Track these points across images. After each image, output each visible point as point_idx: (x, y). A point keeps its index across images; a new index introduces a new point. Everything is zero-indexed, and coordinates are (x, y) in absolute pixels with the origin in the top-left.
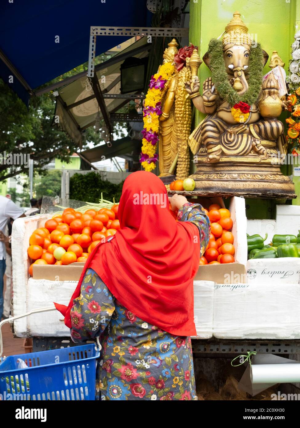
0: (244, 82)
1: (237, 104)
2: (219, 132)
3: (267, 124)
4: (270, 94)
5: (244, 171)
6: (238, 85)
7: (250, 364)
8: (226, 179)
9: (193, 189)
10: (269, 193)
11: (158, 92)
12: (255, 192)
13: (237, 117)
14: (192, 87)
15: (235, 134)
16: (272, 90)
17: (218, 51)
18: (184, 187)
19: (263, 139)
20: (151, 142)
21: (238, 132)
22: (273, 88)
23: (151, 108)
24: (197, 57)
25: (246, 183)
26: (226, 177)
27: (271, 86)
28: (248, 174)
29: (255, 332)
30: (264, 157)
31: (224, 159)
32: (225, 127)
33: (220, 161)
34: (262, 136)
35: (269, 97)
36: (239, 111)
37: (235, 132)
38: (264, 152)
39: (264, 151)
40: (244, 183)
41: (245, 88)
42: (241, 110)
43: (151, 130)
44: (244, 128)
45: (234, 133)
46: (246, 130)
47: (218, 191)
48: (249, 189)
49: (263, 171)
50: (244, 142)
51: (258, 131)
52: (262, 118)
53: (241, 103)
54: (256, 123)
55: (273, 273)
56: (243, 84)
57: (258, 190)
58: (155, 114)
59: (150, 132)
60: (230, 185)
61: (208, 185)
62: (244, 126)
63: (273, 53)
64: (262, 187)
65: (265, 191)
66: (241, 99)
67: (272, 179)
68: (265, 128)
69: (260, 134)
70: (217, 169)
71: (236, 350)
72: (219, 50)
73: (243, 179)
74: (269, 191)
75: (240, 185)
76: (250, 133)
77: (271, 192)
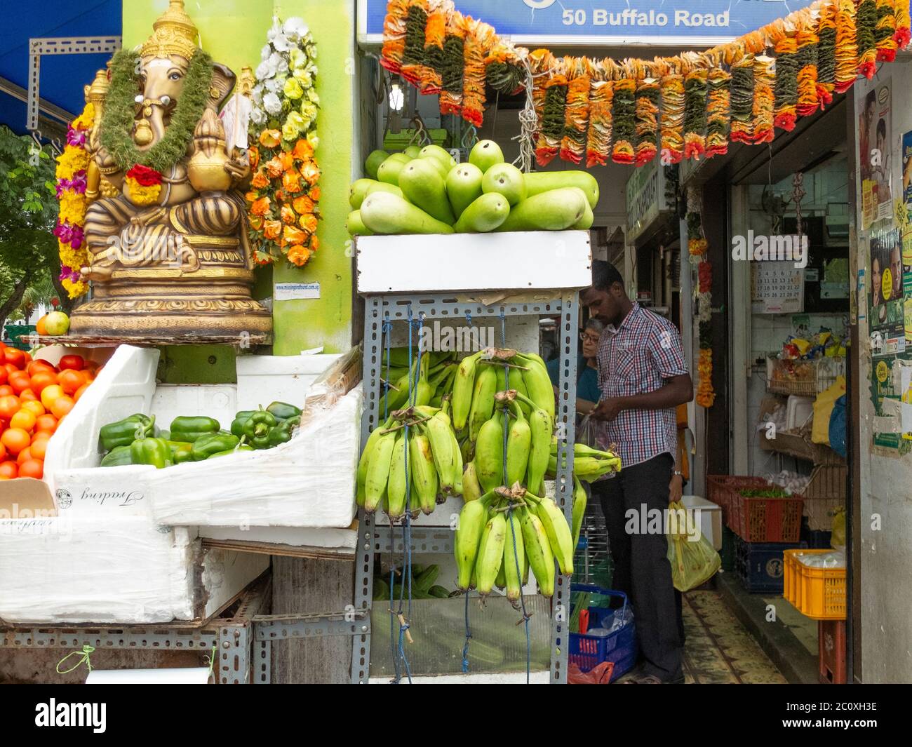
0: (155, 127)
2: (115, 222)
3: (210, 205)
4: (201, 147)
5: (154, 294)
6: (143, 134)
7: (90, 668)
8: (112, 312)
10: (190, 337)
11: (77, 150)
12: (160, 334)
13: (132, 194)
14: (92, 140)
15: (142, 225)
16: (205, 140)
17: (124, 72)
19: (193, 233)
20: (70, 243)
21: (147, 221)
22: (208, 136)
23: (64, 182)
24: (101, 85)
25: (144, 318)
26: (115, 307)
27: (202, 133)
28: (152, 301)
29: (71, 610)
30: (188, 268)
31: (118, 274)
33: (113, 277)
34: (190, 227)
35: (201, 152)
36: (135, 182)
37: (141, 222)
38: (189, 258)
39: (190, 255)
40: (140, 319)
41: (155, 138)
42: (138, 180)
43: (67, 221)
44: (158, 213)
45: (138, 224)
46: (162, 217)
47: (96, 335)
48: (148, 329)
49: (190, 294)
51: (183, 218)
52: (198, 194)
53: (136, 167)
54: (182, 203)
55: (104, 496)
56: (154, 130)
57: (167, 331)
58: (73, 191)
59: (67, 226)
60: (116, 323)
61: (82, 325)
62: (159, 210)
63: (243, 69)
64: (173, 324)
65: (180, 332)
66: (142, 160)
67: (200, 308)
69: (186, 223)
70: (112, 292)
71: (64, 643)
72: (124, 69)
73: (140, 311)
74: (190, 331)
75: (133, 323)
76: (169, 224)
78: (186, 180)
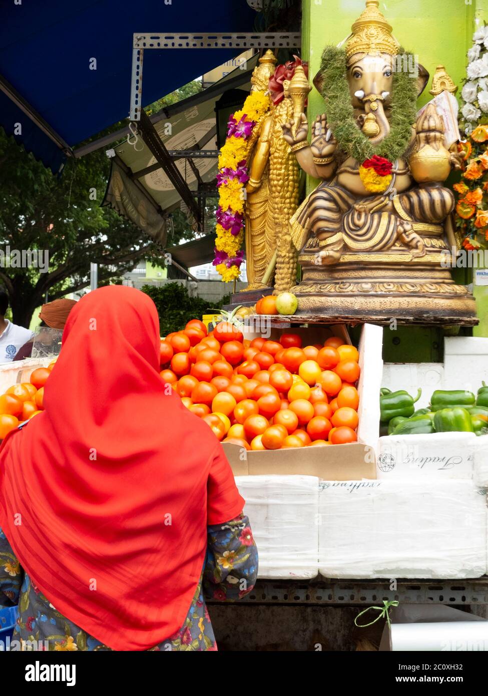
0: (381, 120)
1: (368, 159)
2: (339, 210)
3: (424, 195)
4: (428, 141)
5: (384, 277)
6: (370, 127)
7: (389, 622)
8: (350, 293)
9: (294, 311)
10: (428, 317)
11: (241, 142)
12: (401, 314)
13: (368, 183)
14: (294, 132)
15: (367, 213)
16: (432, 134)
17: (338, 68)
18: (278, 308)
19: (416, 220)
20: (230, 230)
21: (372, 209)
22: (434, 130)
23: (228, 171)
24: (302, 79)
25: (386, 299)
26: (350, 288)
27: (429, 127)
28: (389, 284)
29: (393, 566)
30: (417, 253)
31: (348, 258)
32: (350, 201)
33: (341, 260)
34: (415, 216)
35: (427, 146)
36: (372, 171)
37: (367, 210)
38: (419, 244)
39: (418, 241)
40: (382, 299)
41: (383, 130)
42: (376, 170)
43: (230, 209)
44: (383, 202)
45: (365, 211)
46: (386, 205)
47: (337, 315)
48: (390, 310)
49: (417, 278)
50: (383, 227)
51: (408, 206)
52: (415, 184)
53: (375, 157)
55: (424, 461)
56: (380, 123)
57: (408, 312)
58: (236, 180)
59: (228, 213)
60: (358, 303)
61: (318, 304)
62: (382, 199)
63: (438, 69)
64: (412, 305)
65: (419, 314)
66: (376, 151)
67: (433, 291)
68: (421, 202)
69: (411, 211)
70: (336, 275)
71: (364, 599)
72: (339, 66)
73: (379, 293)
74: (427, 312)
75: (375, 303)
76: (394, 211)
77: (431, 315)
78: (409, 171)
